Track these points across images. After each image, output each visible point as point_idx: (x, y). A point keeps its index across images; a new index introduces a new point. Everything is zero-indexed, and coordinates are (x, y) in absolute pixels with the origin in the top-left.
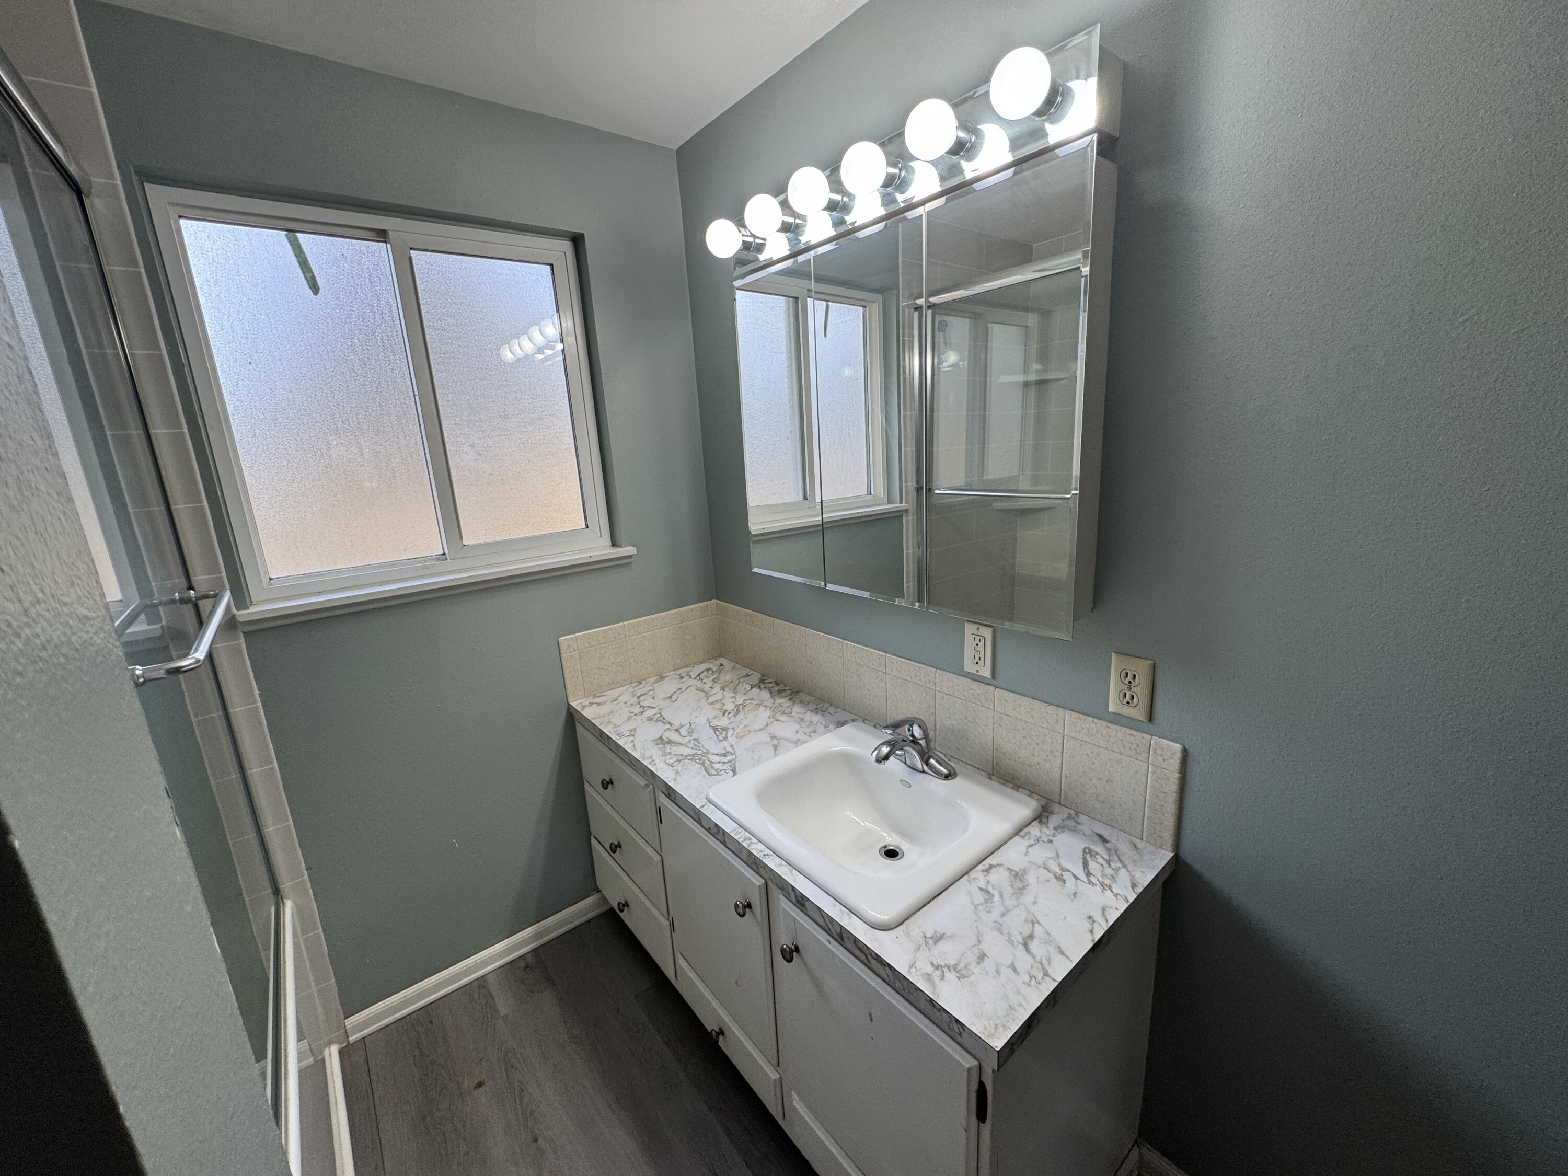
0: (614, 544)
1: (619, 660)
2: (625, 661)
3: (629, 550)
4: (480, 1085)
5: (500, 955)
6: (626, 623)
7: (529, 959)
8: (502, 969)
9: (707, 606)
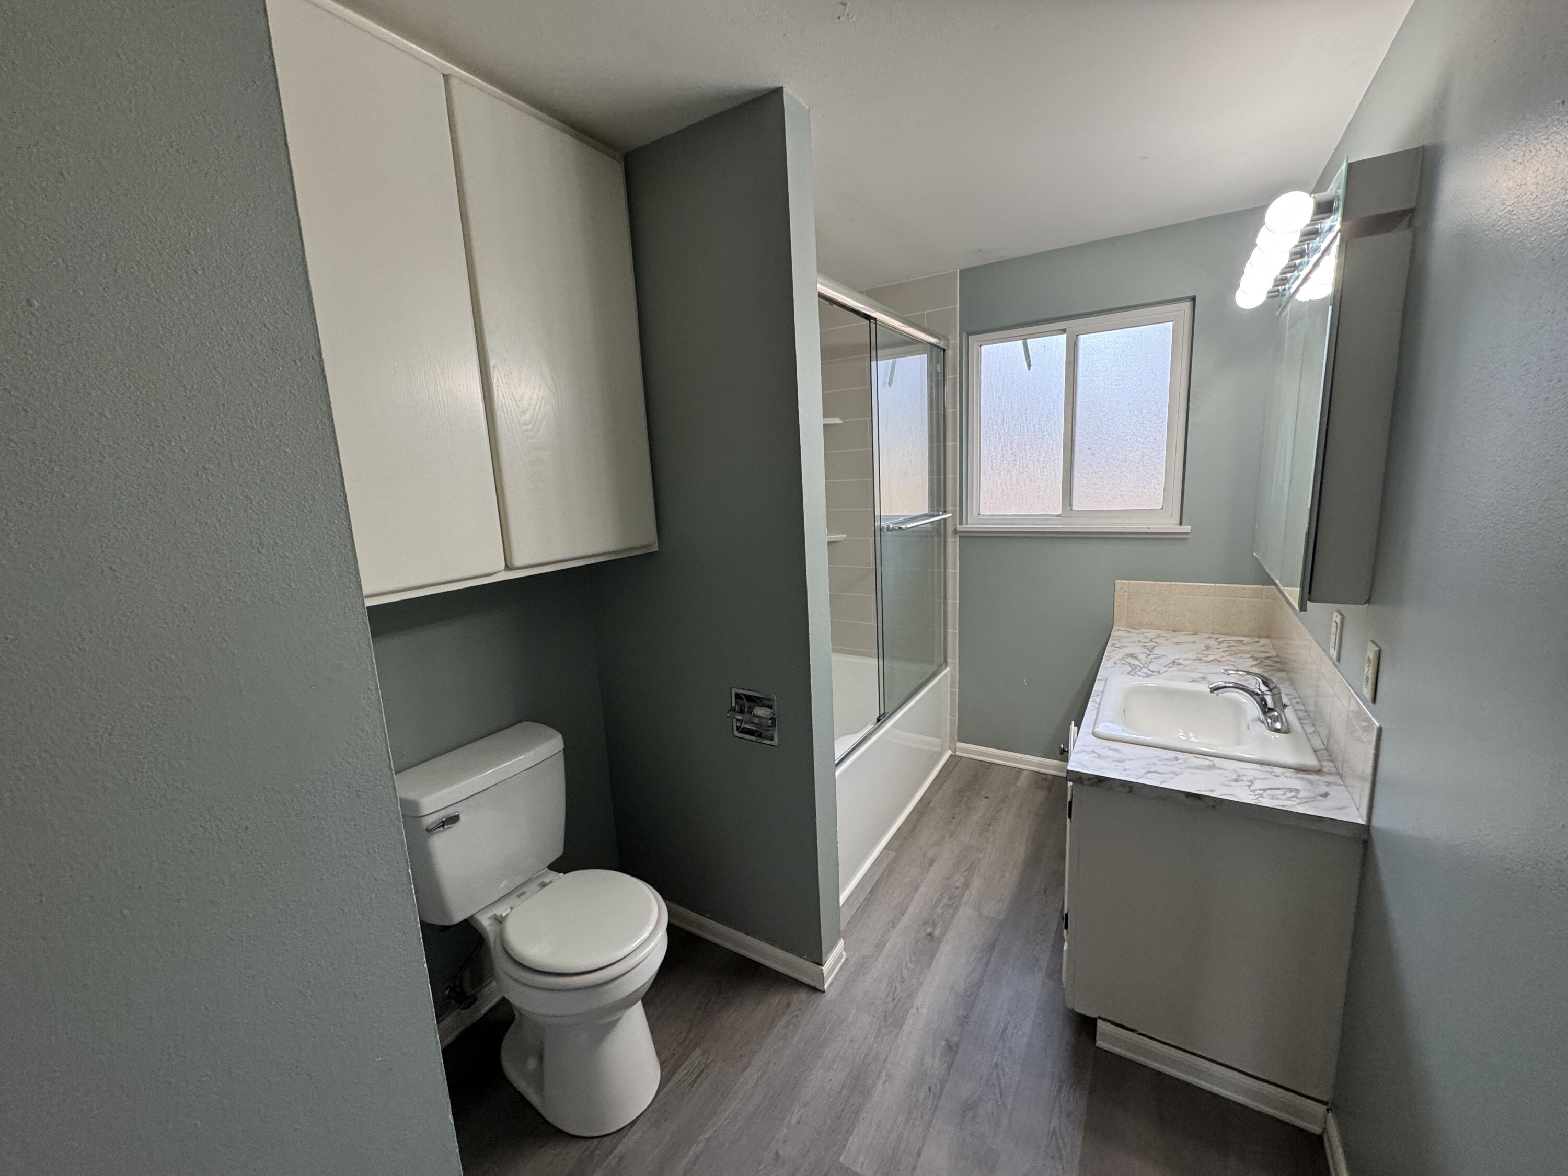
0: (1181, 524)
1: (1161, 609)
2: (1166, 612)
3: (1187, 528)
4: (987, 797)
5: (1035, 764)
6: (1173, 583)
7: (1049, 777)
8: (1031, 772)
9: (1262, 590)
